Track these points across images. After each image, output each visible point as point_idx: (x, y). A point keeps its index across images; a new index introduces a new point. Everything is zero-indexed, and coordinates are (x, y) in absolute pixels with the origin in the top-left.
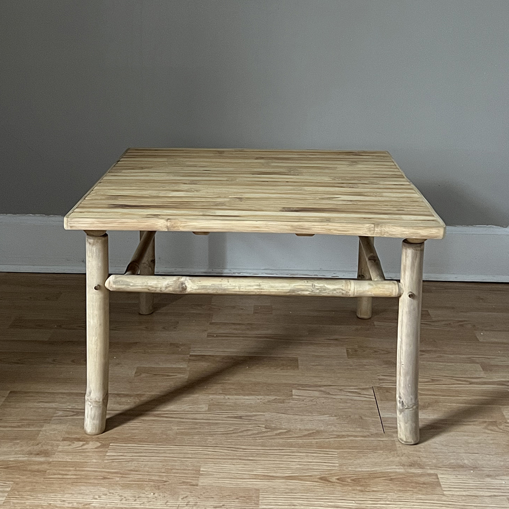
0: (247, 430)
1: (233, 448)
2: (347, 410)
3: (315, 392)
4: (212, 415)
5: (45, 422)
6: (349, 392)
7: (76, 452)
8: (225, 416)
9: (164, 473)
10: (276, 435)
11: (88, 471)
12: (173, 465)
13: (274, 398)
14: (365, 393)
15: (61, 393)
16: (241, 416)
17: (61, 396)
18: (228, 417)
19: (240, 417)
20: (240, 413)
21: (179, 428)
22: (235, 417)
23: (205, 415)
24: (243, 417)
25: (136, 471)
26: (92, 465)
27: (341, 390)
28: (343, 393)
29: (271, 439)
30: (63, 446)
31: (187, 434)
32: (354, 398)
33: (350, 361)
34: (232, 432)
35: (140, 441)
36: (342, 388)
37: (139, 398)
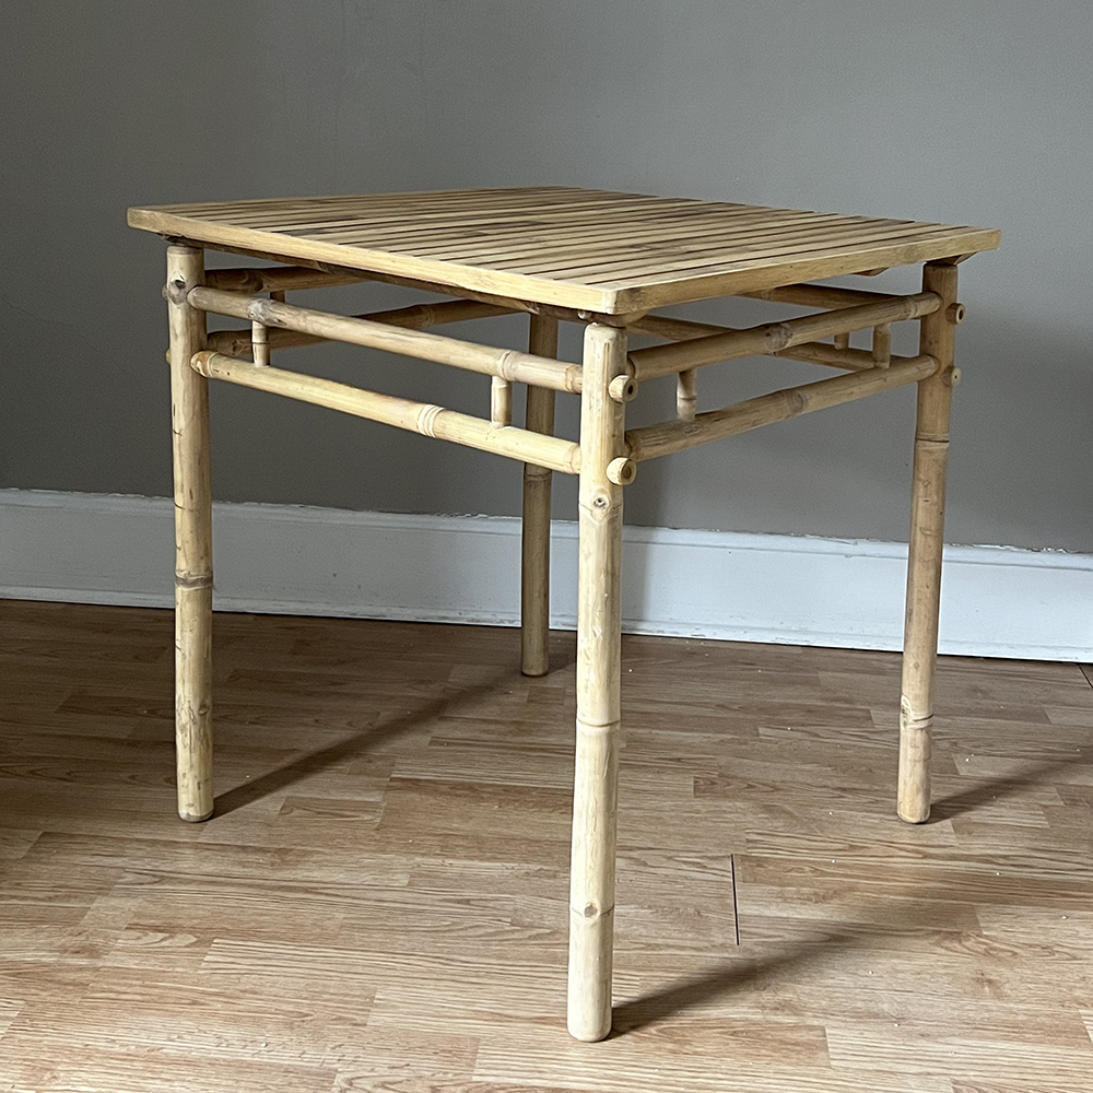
0: (476, 926)
1: (442, 958)
2: (674, 897)
3: (619, 860)
4: (415, 895)
5: (99, 894)
6: (685, 862)
7: (149, 952)
8: (440, 898)
9: (305, 999)
10: (530, 938)
11: (166, 988)
12: (324, 985)
13: (539, 867)
14: (715, 866)
15: (137, 840)
16: (469, 900)
17: (135, 845)
18: (445, 900)
19: (468, 902)
20: (468, 894)
21: (348, 915)
22: (459, 902)
23: (400, 894)
24: (472, 902)
25: (256, 993)
26: (175, 977)
27: (670, 858)
28: (672, 864)
29: (517, 945)
30: (126, 939)
31: (363, 928)
32: (691, 874)
33: (698, 804)
34: (447, 928)
35: (271, 938)
36: (673, 854)
37: (282, 856)
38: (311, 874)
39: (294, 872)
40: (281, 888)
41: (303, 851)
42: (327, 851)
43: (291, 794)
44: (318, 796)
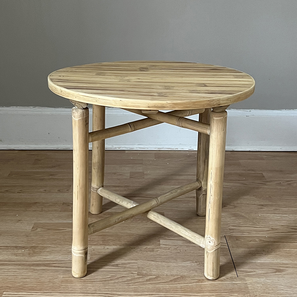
0: (122, 277)
10: (147, 280)
34: (110, 279)
37: (34, 250)
38: (47, 257)
39: (39, 257)
40: (33, 265)
41: (42, 247)
42: (53, 246)
43: (36, 222)
44: (48, 222)
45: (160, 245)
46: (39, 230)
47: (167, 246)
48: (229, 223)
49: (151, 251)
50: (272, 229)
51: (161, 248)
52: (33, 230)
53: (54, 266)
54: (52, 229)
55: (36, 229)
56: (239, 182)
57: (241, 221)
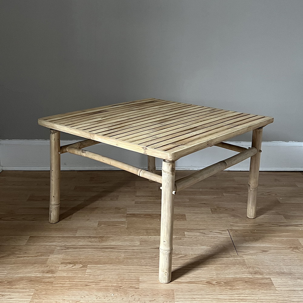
3: (197, 233)
5: (50, 254)
6: (216, 232)
7: (69, 271)
9: (119, 281)
10: (179, 258)
11: (77, 281)
12: (124, 277)
13: (175, 237)
14: (224, 233)
15: (58, 237)
18: (152, 248)
21: (125, 255)
22: (156, 248)
23: (139, 247)
25: (104, 281)
26: (79, 278)
28: (212, 233)
29: (176, 260)
30: (62, 267)
31: (130, 259)
32: (218, 236)
33: (214, 215)
34: (155, 257)
36: (211, 230)
37: (102, 238)
38: (111, 243)
39: (106, 243)
40: (103, 248)
41: (107, 237)
42: (114, 236)
43: (100, 220)
44: (108, 220)
45: (185, 235)
46: (102, 225)
47: (190, 236)
48: (230, 221)
49: (179, 239)
50: (259, 224)
51: (186, 237)
52: (99, 225)
53: (117, 249)
54: (111, 225)
55: (101, 225)
56: (235, 193)
57: (238, 220)
